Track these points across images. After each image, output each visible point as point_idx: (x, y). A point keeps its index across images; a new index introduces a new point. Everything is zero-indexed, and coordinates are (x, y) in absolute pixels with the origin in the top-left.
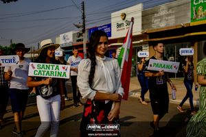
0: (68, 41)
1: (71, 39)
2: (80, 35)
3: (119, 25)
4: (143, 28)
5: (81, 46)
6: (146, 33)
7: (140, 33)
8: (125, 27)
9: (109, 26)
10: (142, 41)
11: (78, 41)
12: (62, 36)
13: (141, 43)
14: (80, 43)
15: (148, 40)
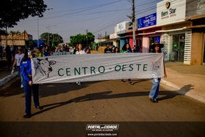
0: (122, 29)
1: (124, 28)
2: (131, 24)
3: (163, 14)
4: (186, 16)
5: (132, 33)
6: (190, 20)
7: (183, 20)
8: (169, 15)
9: (155, 15)
10: (185, 28)
11: (129, 29)
12: (118, 25)
13: (184, 30)
14: (131, 31)
15: (192, 26)
